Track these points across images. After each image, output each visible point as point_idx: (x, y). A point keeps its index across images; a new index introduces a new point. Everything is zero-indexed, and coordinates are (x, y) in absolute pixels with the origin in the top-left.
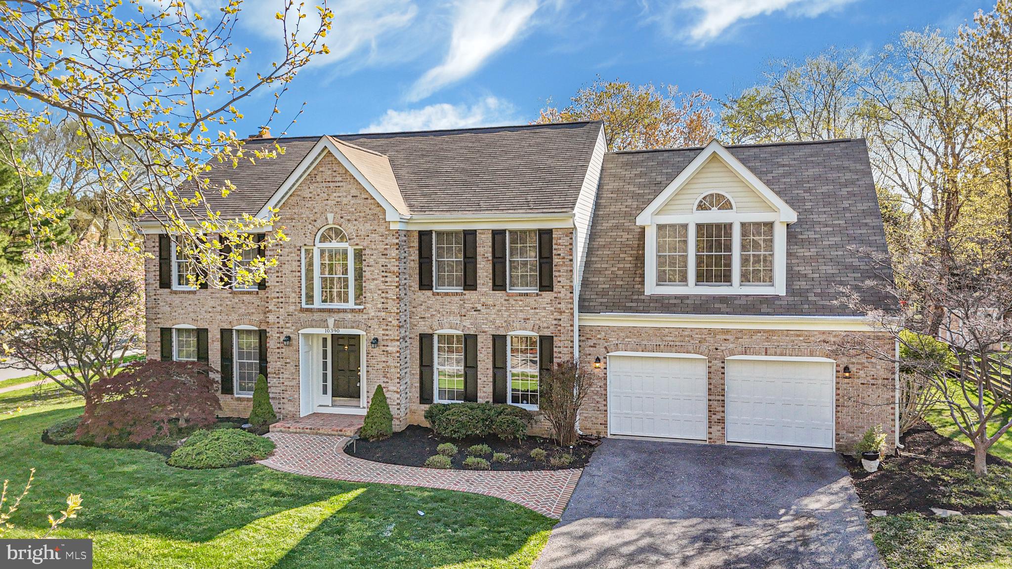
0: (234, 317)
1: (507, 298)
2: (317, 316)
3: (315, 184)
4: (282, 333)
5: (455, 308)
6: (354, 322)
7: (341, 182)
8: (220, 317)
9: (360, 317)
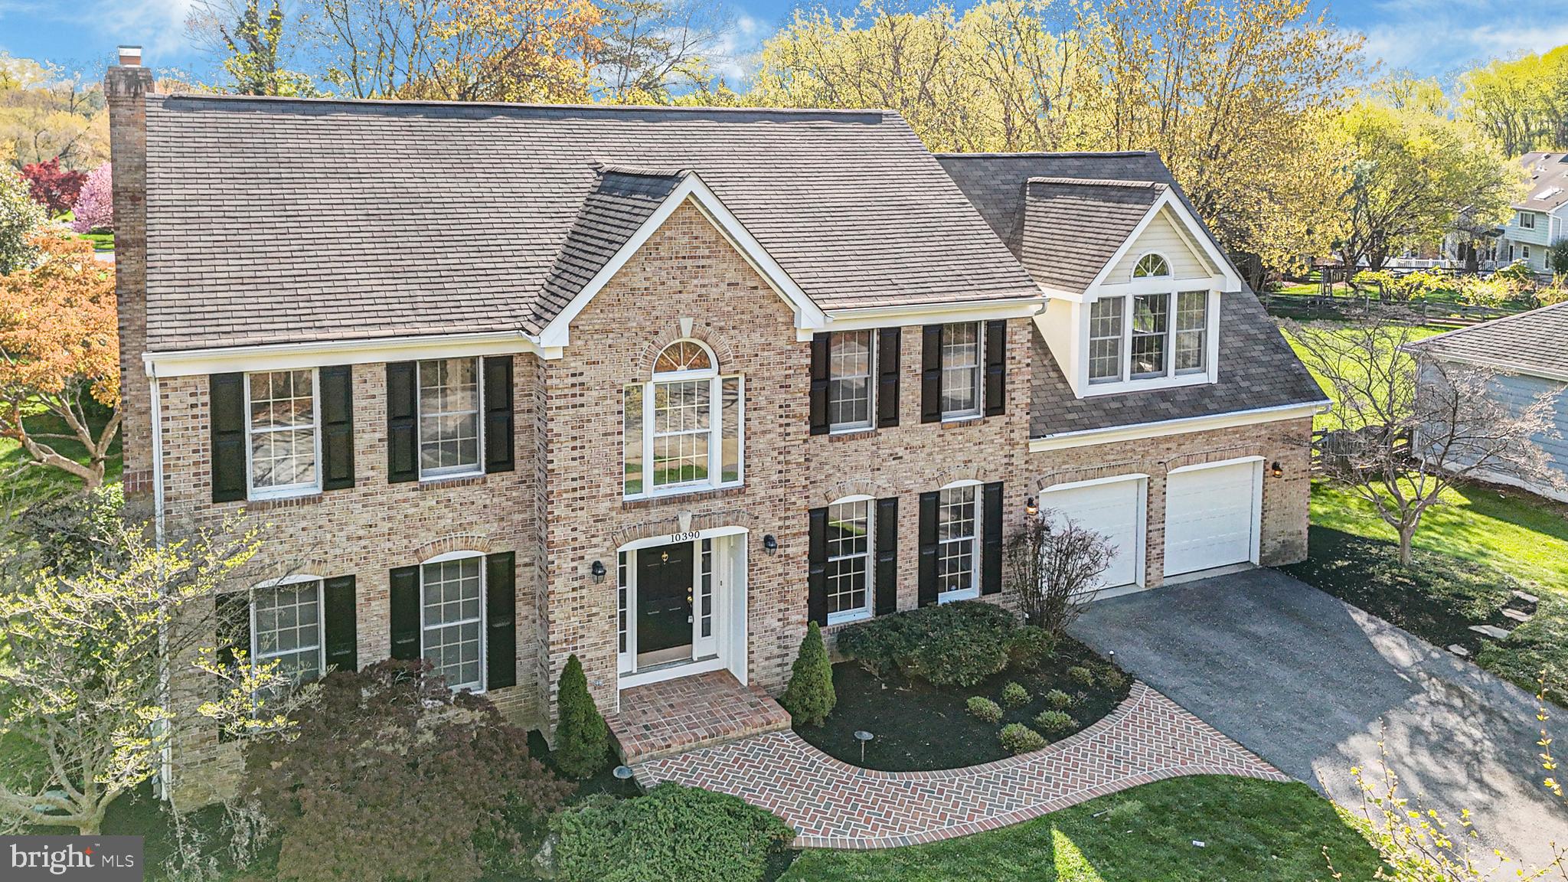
0: (426, 537)
1: (941, 432)
2: (655, 514)
3: (657, 263)
4: (582, 558)
5: (864, 460)
6: (728, 513)
7: (709, 257)
8: (389, 545)
9: (738, 503)
